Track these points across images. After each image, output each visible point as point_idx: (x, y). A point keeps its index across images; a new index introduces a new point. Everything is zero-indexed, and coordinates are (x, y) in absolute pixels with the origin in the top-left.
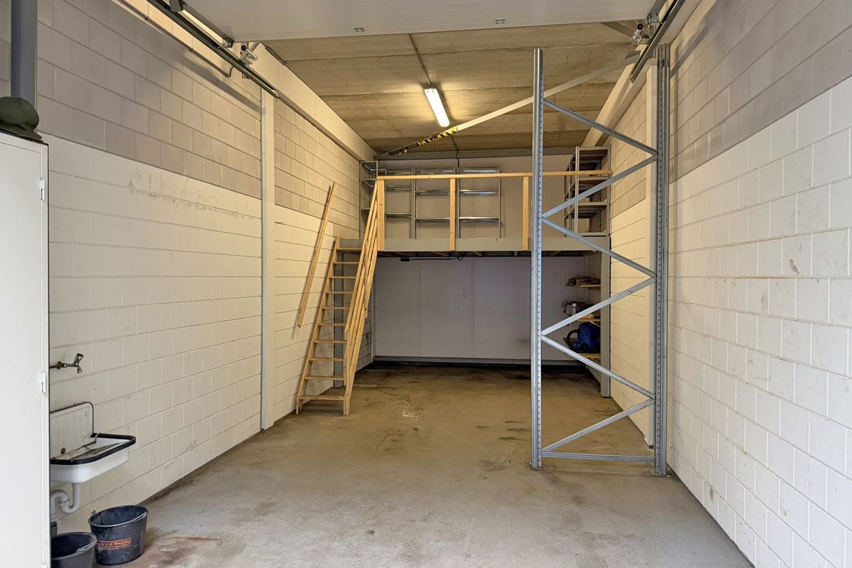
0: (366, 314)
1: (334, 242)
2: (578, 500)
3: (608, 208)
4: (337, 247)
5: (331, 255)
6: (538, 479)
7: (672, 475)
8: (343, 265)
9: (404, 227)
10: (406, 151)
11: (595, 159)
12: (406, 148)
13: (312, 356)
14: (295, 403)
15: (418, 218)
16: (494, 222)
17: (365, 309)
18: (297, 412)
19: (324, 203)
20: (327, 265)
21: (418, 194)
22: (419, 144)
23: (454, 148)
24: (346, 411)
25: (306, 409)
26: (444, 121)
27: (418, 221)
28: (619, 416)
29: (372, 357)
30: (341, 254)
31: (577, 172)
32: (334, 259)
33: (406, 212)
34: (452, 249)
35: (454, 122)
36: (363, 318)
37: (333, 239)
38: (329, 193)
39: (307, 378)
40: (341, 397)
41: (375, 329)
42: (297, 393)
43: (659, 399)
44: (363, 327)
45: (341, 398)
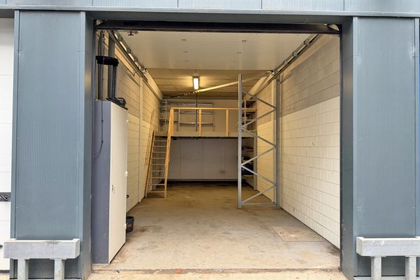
1: (153, 132)
2: (255, 215)
4: (155, 134)
6: (241, 211)
7: (282, 209)
8: (158, 142)
10: (178, 96)
11: (250, 104)
14: (145, 194)
15: (180, 122)
16: (211, 125)
19: (151, 118)
22: (185, 94)
25: (149, 196)
26: (196, 87)
28: (259, 194)
32: (154, 139)
34: (200, 136)
35: (200, 88)
43: (277, 185)
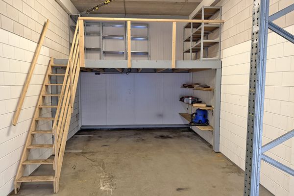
0: (72, 111)
1: (50, 61)
3: (219, 43)
4: (52, 64)
5: (47, 70)
8: (56, 76)
9: (96, 55)
10: (97, 8)
12: (97, 6)
13: (30, 143)
14: (13, 185)
15: (104, 50)
16: (146, 54)
17: (71, 107)
18: (16, 192)
19: (40, 32)
20: (44, 76)
21: (104, 38)
22: (106, 3)
23: (124, 12)
24: (56, 189)
25: (22, 189)
27: (104, 52)
29: (80, 127)
30: (55, 69)
31: (203, 21)
32: (50, 72)
33: (98, 47)
34: (129, 66)
36: (69, 113)
37: (49, 59)
38: (44, 26)
39: (24, 164)
40: (52, 177)
41: (81, 111)
42: (15, 176)
44: (69, 120)
45: (51, 179)
